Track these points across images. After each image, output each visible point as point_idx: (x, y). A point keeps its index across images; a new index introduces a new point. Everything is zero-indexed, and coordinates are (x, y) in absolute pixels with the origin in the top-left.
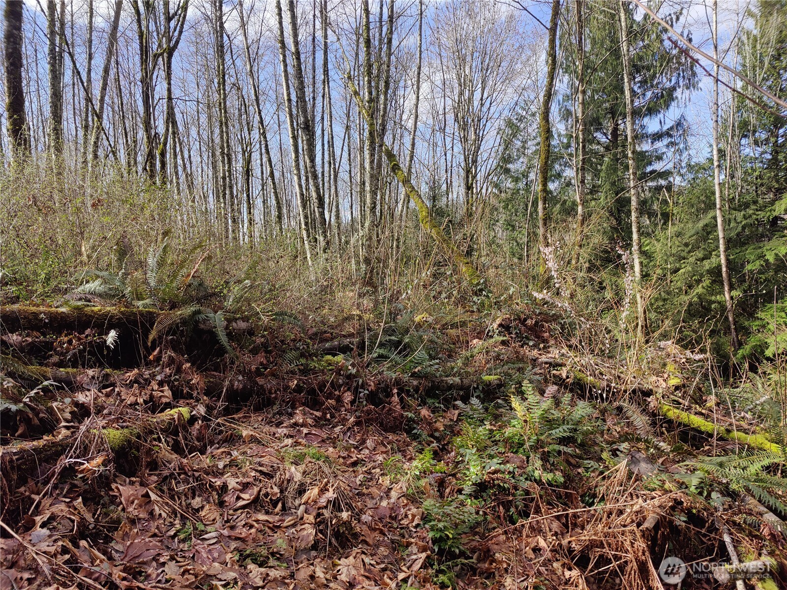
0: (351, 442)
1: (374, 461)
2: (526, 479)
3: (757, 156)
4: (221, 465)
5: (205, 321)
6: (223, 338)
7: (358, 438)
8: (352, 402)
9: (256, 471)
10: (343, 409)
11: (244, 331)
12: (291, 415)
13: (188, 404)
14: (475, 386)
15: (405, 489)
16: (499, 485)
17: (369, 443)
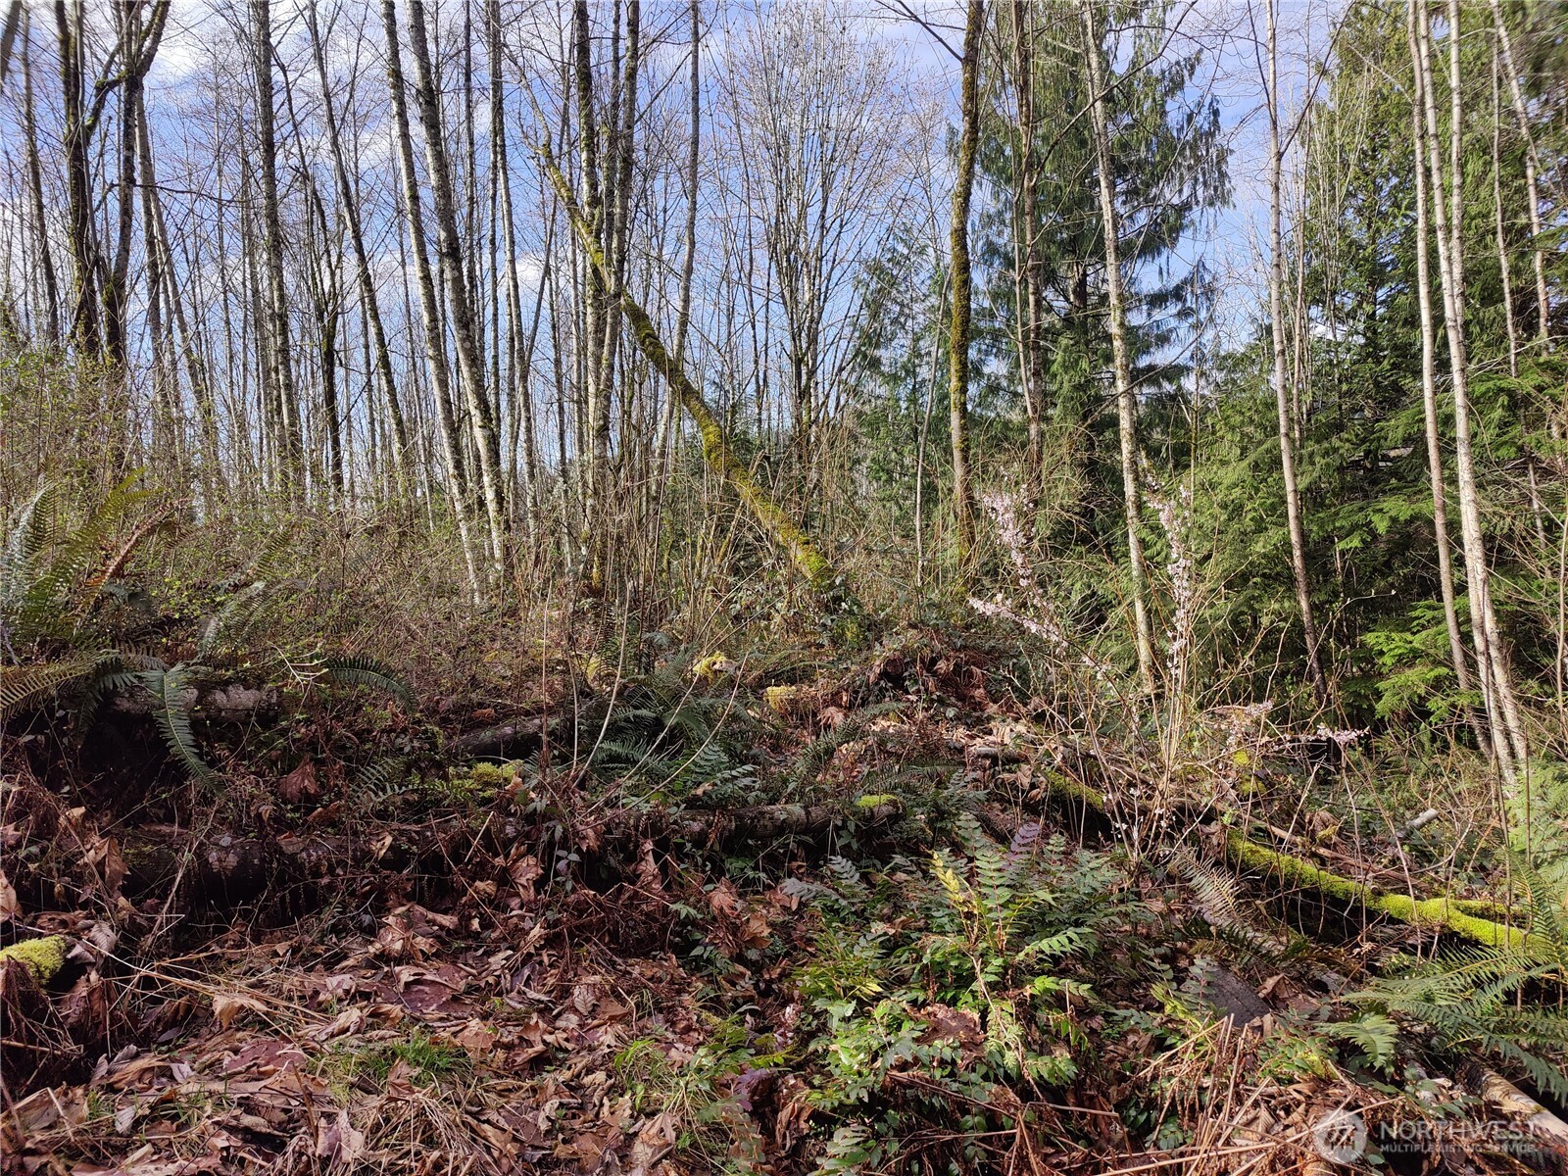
0: (532, 994)
1: (591, 1049)
2: (986, 1078)
3: (1339, 338)
4: (124, 1119)
5: (132, 691)
6: (180, 737)
7: (551, 981)
8: (539, 884)
9: (233, 1130)
10: (515, 902)
11: (248, 712)
12: (371, 932)
13: (64, 924)
14: (839, 823)
15: (671, 1135)
16: (917, 1099)
17: (581, 996)
